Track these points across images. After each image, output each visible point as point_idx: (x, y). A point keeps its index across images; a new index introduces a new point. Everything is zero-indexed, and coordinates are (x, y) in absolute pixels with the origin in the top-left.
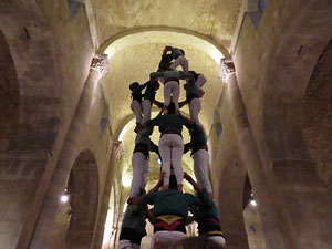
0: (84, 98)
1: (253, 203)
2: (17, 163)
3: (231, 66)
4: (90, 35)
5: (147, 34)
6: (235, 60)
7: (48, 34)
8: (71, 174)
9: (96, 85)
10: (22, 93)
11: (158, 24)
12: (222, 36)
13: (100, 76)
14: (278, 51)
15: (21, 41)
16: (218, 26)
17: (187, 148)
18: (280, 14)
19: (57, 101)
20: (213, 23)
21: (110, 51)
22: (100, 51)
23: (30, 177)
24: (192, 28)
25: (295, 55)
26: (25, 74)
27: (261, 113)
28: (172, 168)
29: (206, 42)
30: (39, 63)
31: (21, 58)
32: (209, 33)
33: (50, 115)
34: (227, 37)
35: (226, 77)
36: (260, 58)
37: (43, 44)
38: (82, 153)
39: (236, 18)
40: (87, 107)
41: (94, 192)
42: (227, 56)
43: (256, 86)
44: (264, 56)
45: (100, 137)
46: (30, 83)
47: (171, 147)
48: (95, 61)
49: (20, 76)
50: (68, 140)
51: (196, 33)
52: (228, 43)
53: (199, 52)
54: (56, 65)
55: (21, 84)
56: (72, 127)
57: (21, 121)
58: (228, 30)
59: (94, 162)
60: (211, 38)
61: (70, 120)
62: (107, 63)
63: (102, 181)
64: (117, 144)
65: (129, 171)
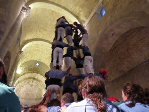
5: (50, 5)
11: (56, 2)
12: (82, 18)
13: (25, 17)
14: (106, 32)
16: (82, 13)
18: (110, 18)
19: (4, 22)
20: (80, 11)
21: (32, 6)
24: (70, 10)
25: (111, 35)
32: (77, 15)
34: (84, 19)
36: (97, 32)
39: (90, 13)
48: (23, 8)
51: (72, 13)
52: (84, 22)
54: (9, 4)
58: (85, 16)
60: (77, 17)
61: (7, 34)
62: (29, 12)
63: (10, 69)
64: (21, 52)
65: (21, 66)
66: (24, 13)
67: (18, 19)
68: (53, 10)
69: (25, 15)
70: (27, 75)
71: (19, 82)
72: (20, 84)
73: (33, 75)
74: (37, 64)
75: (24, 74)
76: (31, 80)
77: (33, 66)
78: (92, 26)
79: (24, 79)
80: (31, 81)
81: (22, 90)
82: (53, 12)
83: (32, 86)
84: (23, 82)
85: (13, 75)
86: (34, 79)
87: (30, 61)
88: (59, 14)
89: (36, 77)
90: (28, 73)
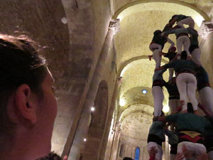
2: (68, 85)
3: (210, 26)
4: (110, 6)
7: (89, 4)
10: (71, 43)
12: (204, 4)
13: (114, 33)
15: (72, 10)
19: (91, 48)
23: (76, 94)
26: (74, 31)
30: (82, 24)
31: (72, 21)
33: (87, 57)
34: (209, 4)
35: (205, 35)
37: (85, 11)
42: (207, 19)
45: (111, 73)
46: (76, 36)
47: (187, 83)
48: (111, 23)
49: (70, 32)
50: (96, 73)
55: (71, 37)
56: (98, 65)
57: (70, 60)
62: (119, 25)
63: (110, 102)
64: (119, 78)
65: (123, 96)
66: (113, 29)
67: (107, 38)
68: (151, 9)
69: (114, 31)
70: (133, 108)
71: (124, 117)
72: (127, 119)
73: (141, 107)
74: (144, 92)
75: (129, 106)
76: (140, 114)
77: (139, 94)
79: (131, 113)
80: (140, 116)
81: (131, 127)
82: (151, 12)
83: (141, 121)
84: (129, 117)
85: (116, 108)
86: (143, 112)
87: (134, 88)
88: (161, 12)
89: (145, 110)
90: (134, 104)
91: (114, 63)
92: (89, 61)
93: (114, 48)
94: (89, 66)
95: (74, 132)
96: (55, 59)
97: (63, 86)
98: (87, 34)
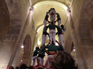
0: (28, 20)
1: (74, 50)
2: (10, 37)
3: (70, 11)
4: (29, 2)
5: (45, 2)
6: (71, 10)
7: (18, 1)
8: (24, 41)
9: (31, 16)
10: (11, 18)
12: (67, 2)
13: (32, 14)
14: (85, 7)
15: (10, 3)
17: (57, 34)
19: (20, 20)
21: (35, 7)
22: (32, 7)
23: (13, 41)
26: (11, 13)
27: (78, 25)
28: (52, 39)
29: (63, 4)
30: (15, 10)
31: (10, 8)
32: (64, 1)
33: (18, 24)
34: (69, 3)
35: (68, 15)
36: (79, 9)
37: (16, 4)
38: (27, 35)
40: (28, 22)
41: (30, 46)
42: (69, 8)
43: (77, 17)
44: (80, 8)
45: (32, 31)
46: (13, 15)
47: (52, 33)
48: (30, 9)
49: (10, 13)
50: (23, 31)
51: (60, 2)
52: (69, 5)
53: (61, 7)
54: (20, 10)
55: (10, 15)
56: (24, 28)
57: (11, 26)
59: (30, 38)
60: (64, 3)
61: (24, 26)
62: (34, 10)
63: (32, 43)
64: (36, 33)
65: (39, 40)
66: (31, 12)
68: (48, 4)
74: (48, 38)
78: (75, 6)
88: (52, 5)
91: (33, 27)
92: (20, 26)
93: (33, 20)
94: (20, 28)
95: (13, 57)
96: (5, 26)
97: (7, 38)
98: (18, 14)
